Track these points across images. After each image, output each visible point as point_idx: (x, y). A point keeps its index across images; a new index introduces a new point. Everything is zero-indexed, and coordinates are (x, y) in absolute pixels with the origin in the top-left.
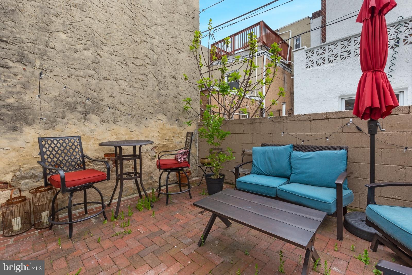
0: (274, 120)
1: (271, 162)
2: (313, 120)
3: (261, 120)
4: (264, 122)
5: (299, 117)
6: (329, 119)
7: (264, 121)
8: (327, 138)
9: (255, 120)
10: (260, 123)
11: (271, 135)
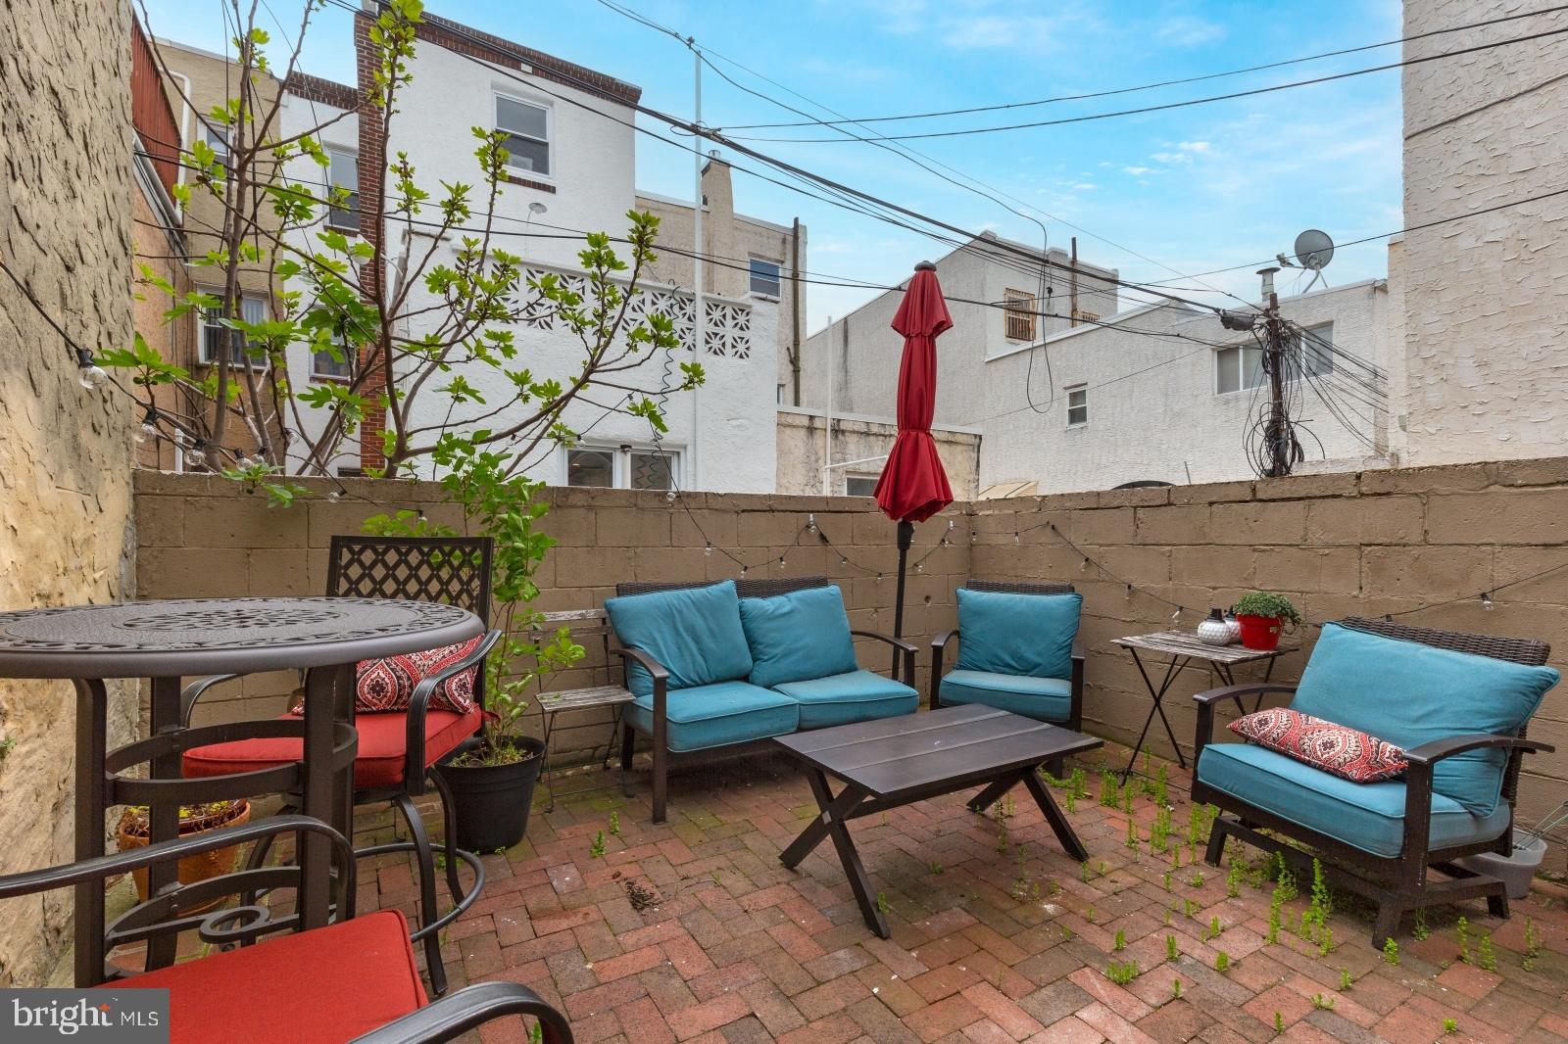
0: (640, 503)
1: (697, 640)
2: (743, 511)
3: (593, 498)
4: (603, 508)
5: (713, 503)
6: (773, 511)
7: (605, 504)
8: (781, 559)
9: (567, 497)
10: (590, 508)
11: (631, 553)
